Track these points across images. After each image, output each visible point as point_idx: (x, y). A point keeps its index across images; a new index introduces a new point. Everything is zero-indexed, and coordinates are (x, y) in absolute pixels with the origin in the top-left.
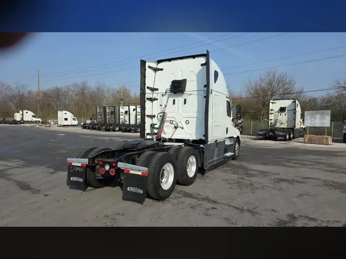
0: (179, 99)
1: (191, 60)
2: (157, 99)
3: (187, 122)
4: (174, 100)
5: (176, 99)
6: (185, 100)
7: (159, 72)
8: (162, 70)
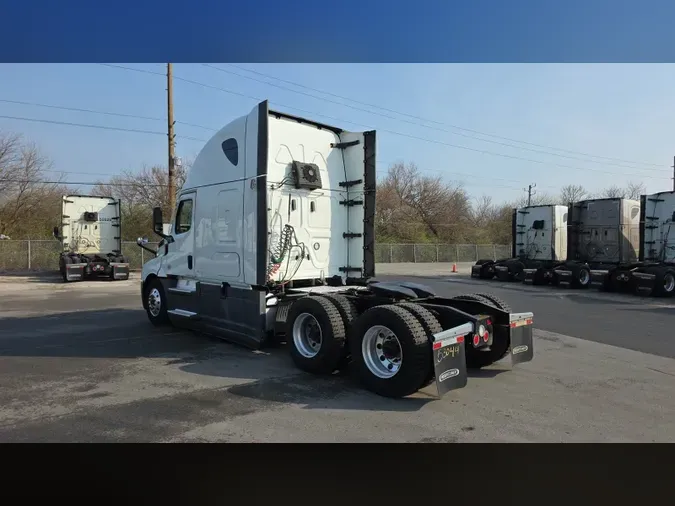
0: (304, 201)
3: (317, 246)
4: (293, 203)
5: (297, 200)
6: (312, 204)
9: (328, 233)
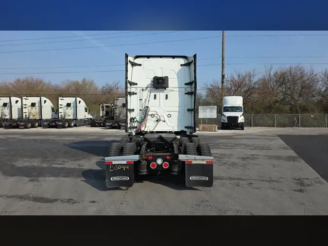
0: (161, 95)
1: (171, 59)
2: (136, 94)
3: (169, 116)
4: (155, 96)
5: (157, 94)
6: (167, 96)
7: (137, 67)
8: (140, 65)
9: (177, 109)
